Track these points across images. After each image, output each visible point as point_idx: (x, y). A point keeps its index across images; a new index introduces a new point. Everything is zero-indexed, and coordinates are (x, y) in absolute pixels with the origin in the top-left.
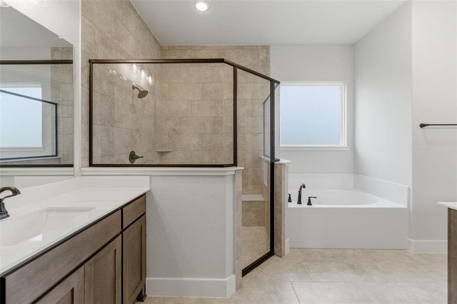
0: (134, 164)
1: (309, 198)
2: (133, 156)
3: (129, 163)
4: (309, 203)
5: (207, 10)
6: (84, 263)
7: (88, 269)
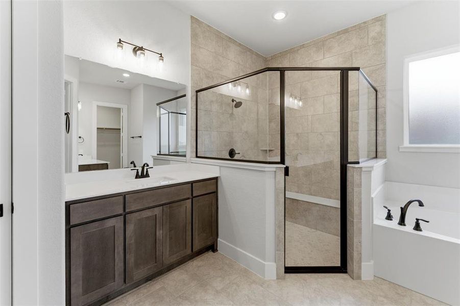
0: (234, 158)
1: (417, 220)
2: (232, 153)
3: (229, 158)
4: (417, 227)
5: (285, 17)
6: (162, 205)
7: (165, 209)
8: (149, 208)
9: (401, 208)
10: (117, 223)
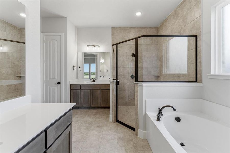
6: (90, 89)
7: (91, 91)
8: (87, 89)
9: (159, 108)
10: (79, 91)
